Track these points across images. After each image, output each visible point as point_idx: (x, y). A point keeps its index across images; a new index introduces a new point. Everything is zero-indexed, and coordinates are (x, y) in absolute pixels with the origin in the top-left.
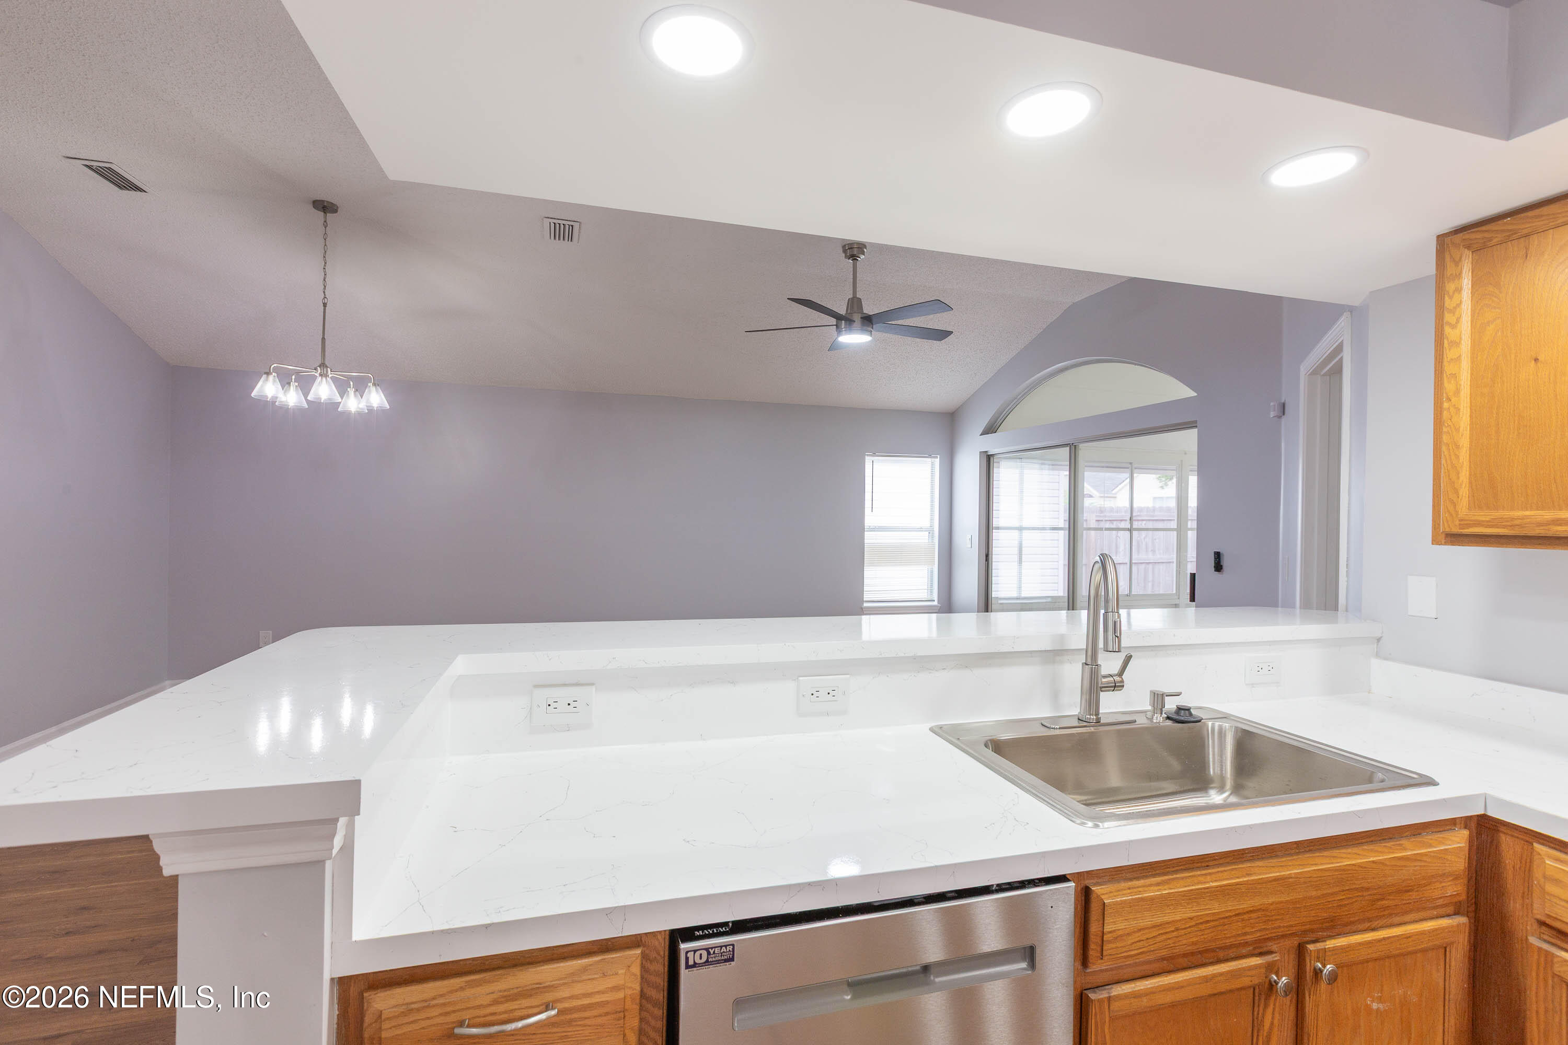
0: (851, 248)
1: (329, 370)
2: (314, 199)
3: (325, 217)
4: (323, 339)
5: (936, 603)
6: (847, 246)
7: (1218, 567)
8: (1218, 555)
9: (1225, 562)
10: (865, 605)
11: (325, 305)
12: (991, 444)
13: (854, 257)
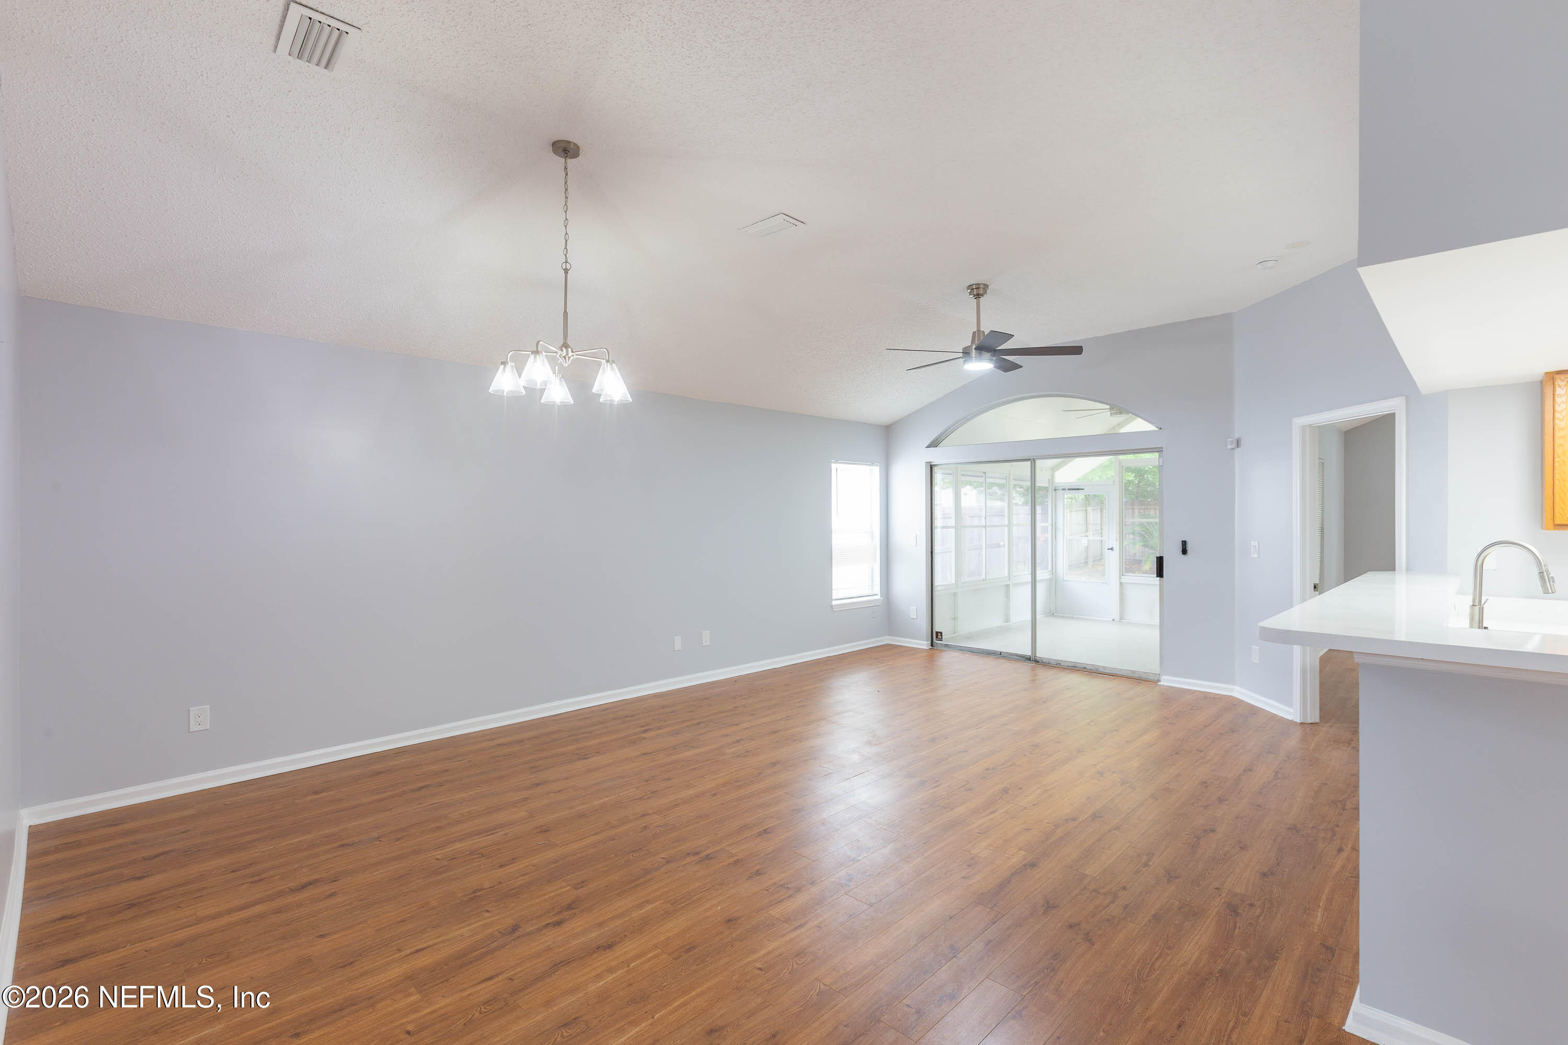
0: (978, 288)
1: (570, 350)
2: (554, 141)
3: (566, 163)
4: (565, 312)
5: (878, 597)
6: (974, 286)
7: (1184, 552)
8: (1184, 543)
9: (1189, 548)
10: (834, 603)
11: (566, 271)
12: (935, 455)
13: (978, 296)
